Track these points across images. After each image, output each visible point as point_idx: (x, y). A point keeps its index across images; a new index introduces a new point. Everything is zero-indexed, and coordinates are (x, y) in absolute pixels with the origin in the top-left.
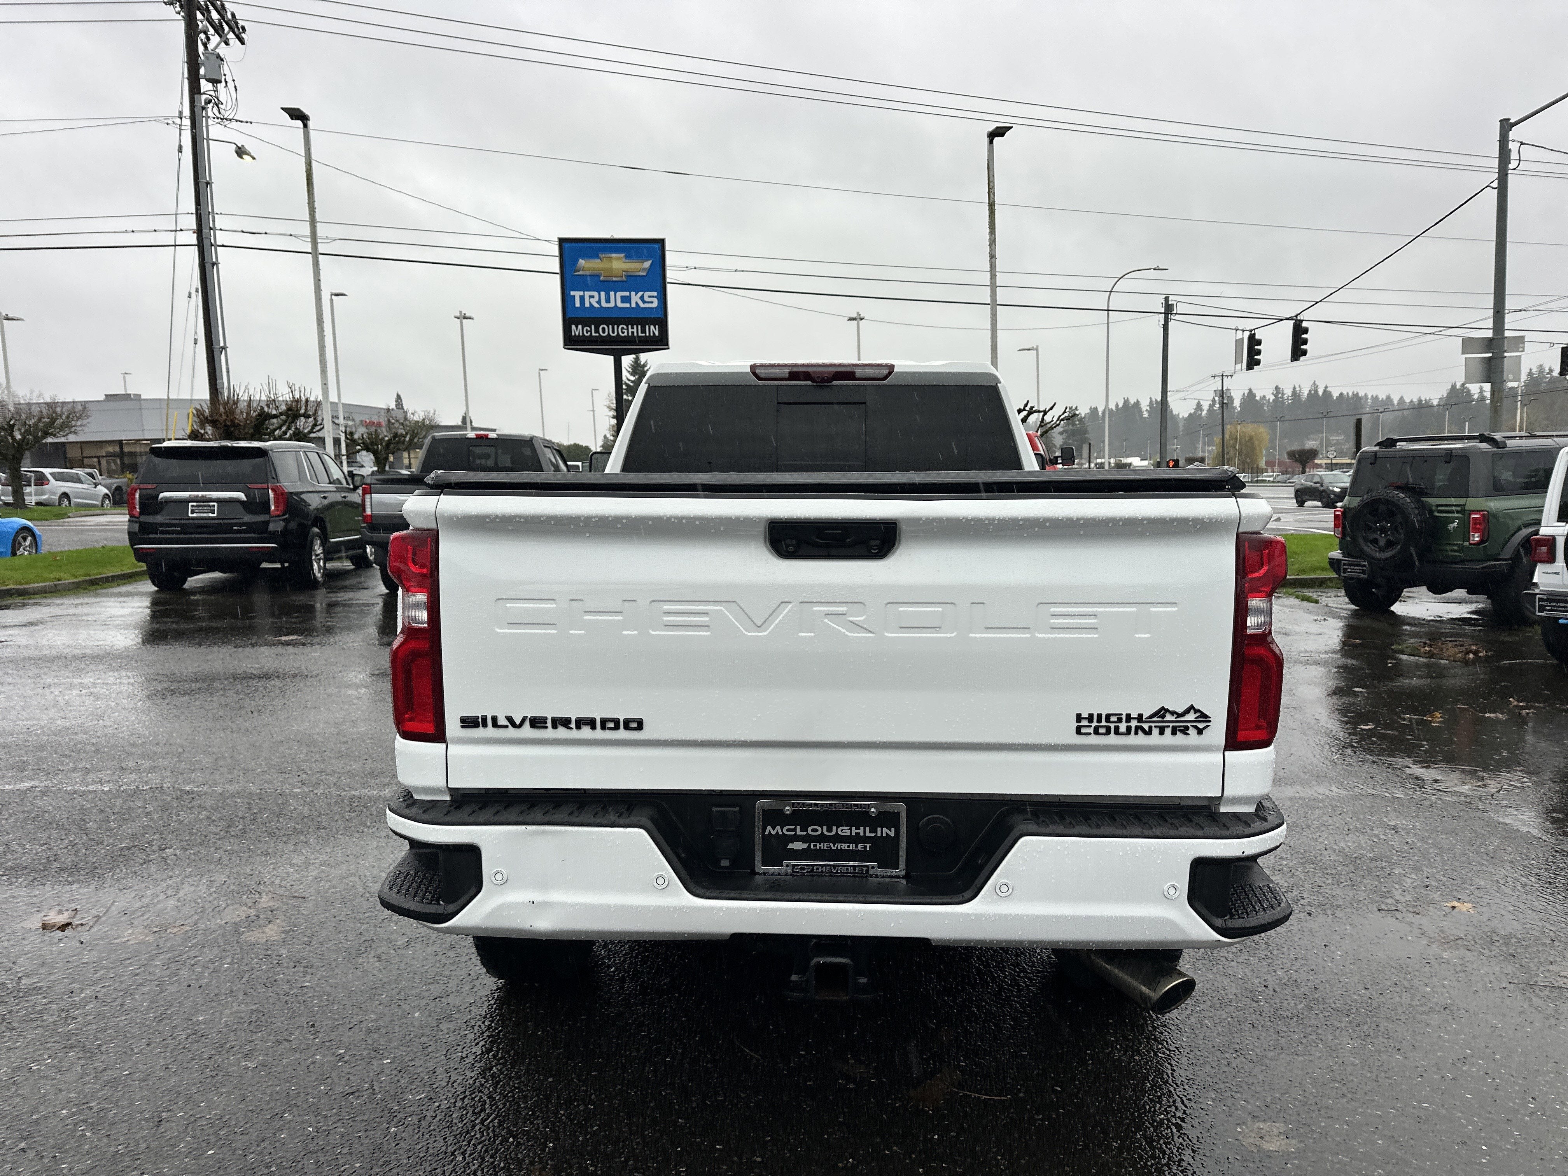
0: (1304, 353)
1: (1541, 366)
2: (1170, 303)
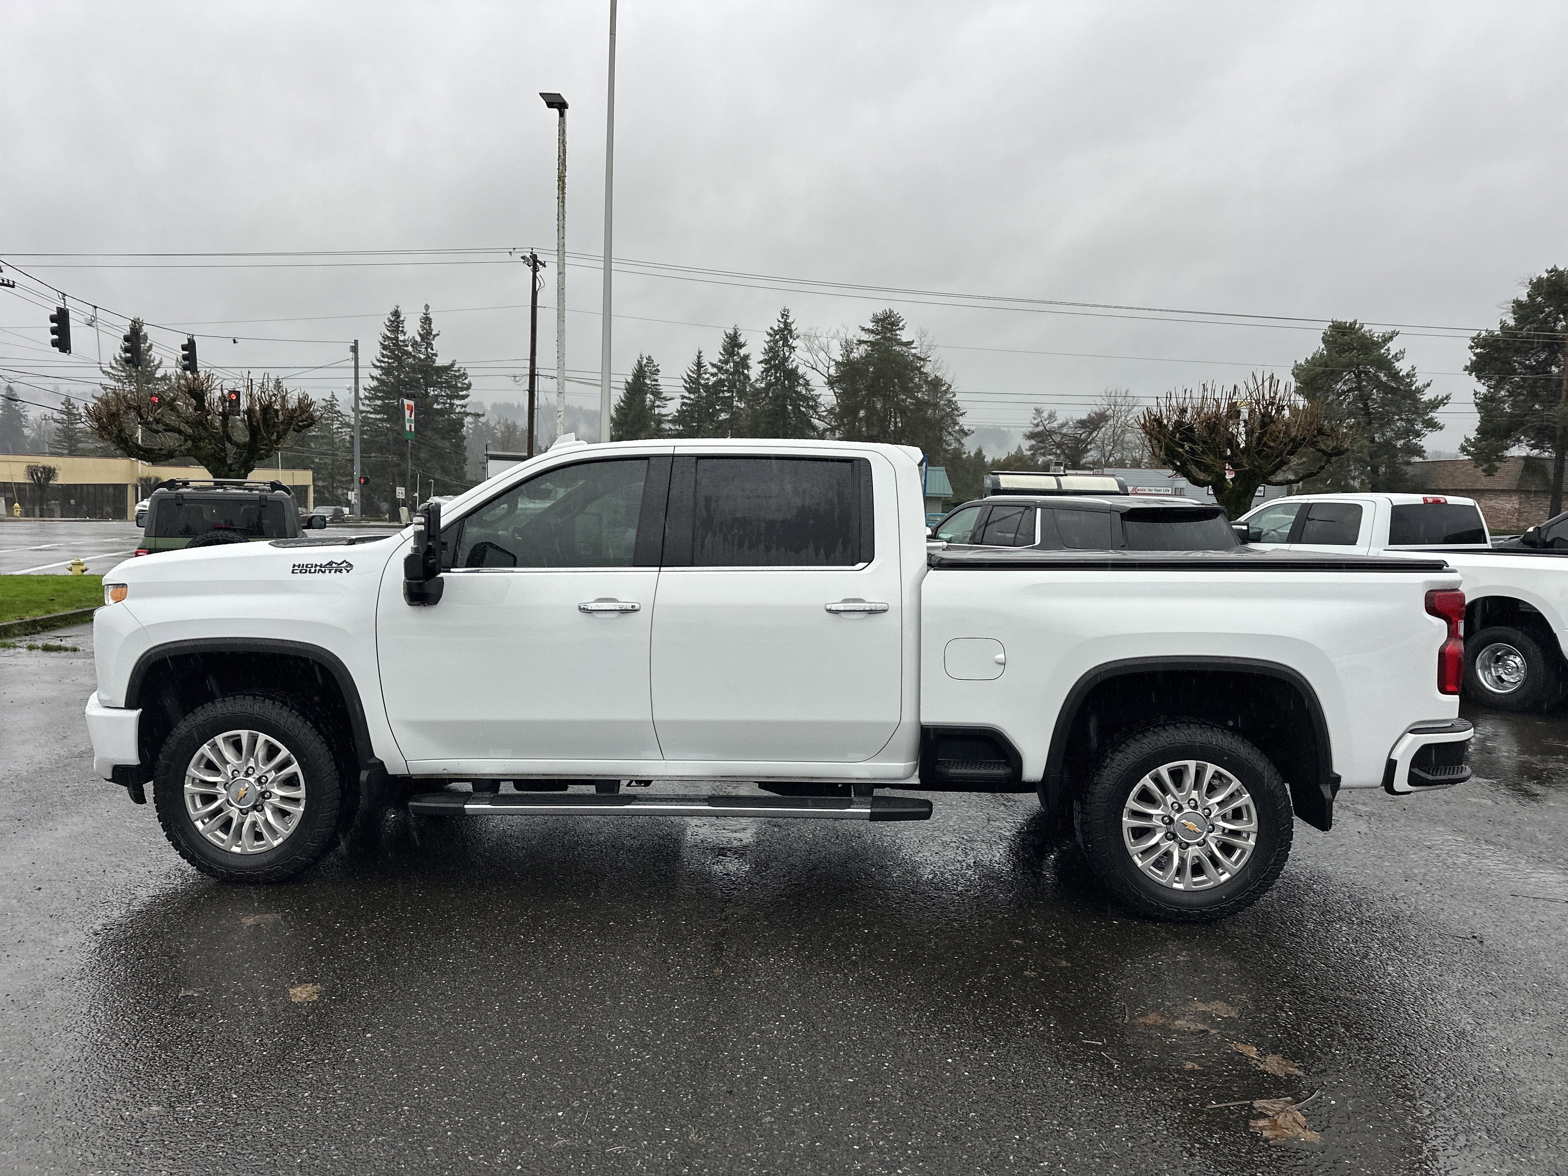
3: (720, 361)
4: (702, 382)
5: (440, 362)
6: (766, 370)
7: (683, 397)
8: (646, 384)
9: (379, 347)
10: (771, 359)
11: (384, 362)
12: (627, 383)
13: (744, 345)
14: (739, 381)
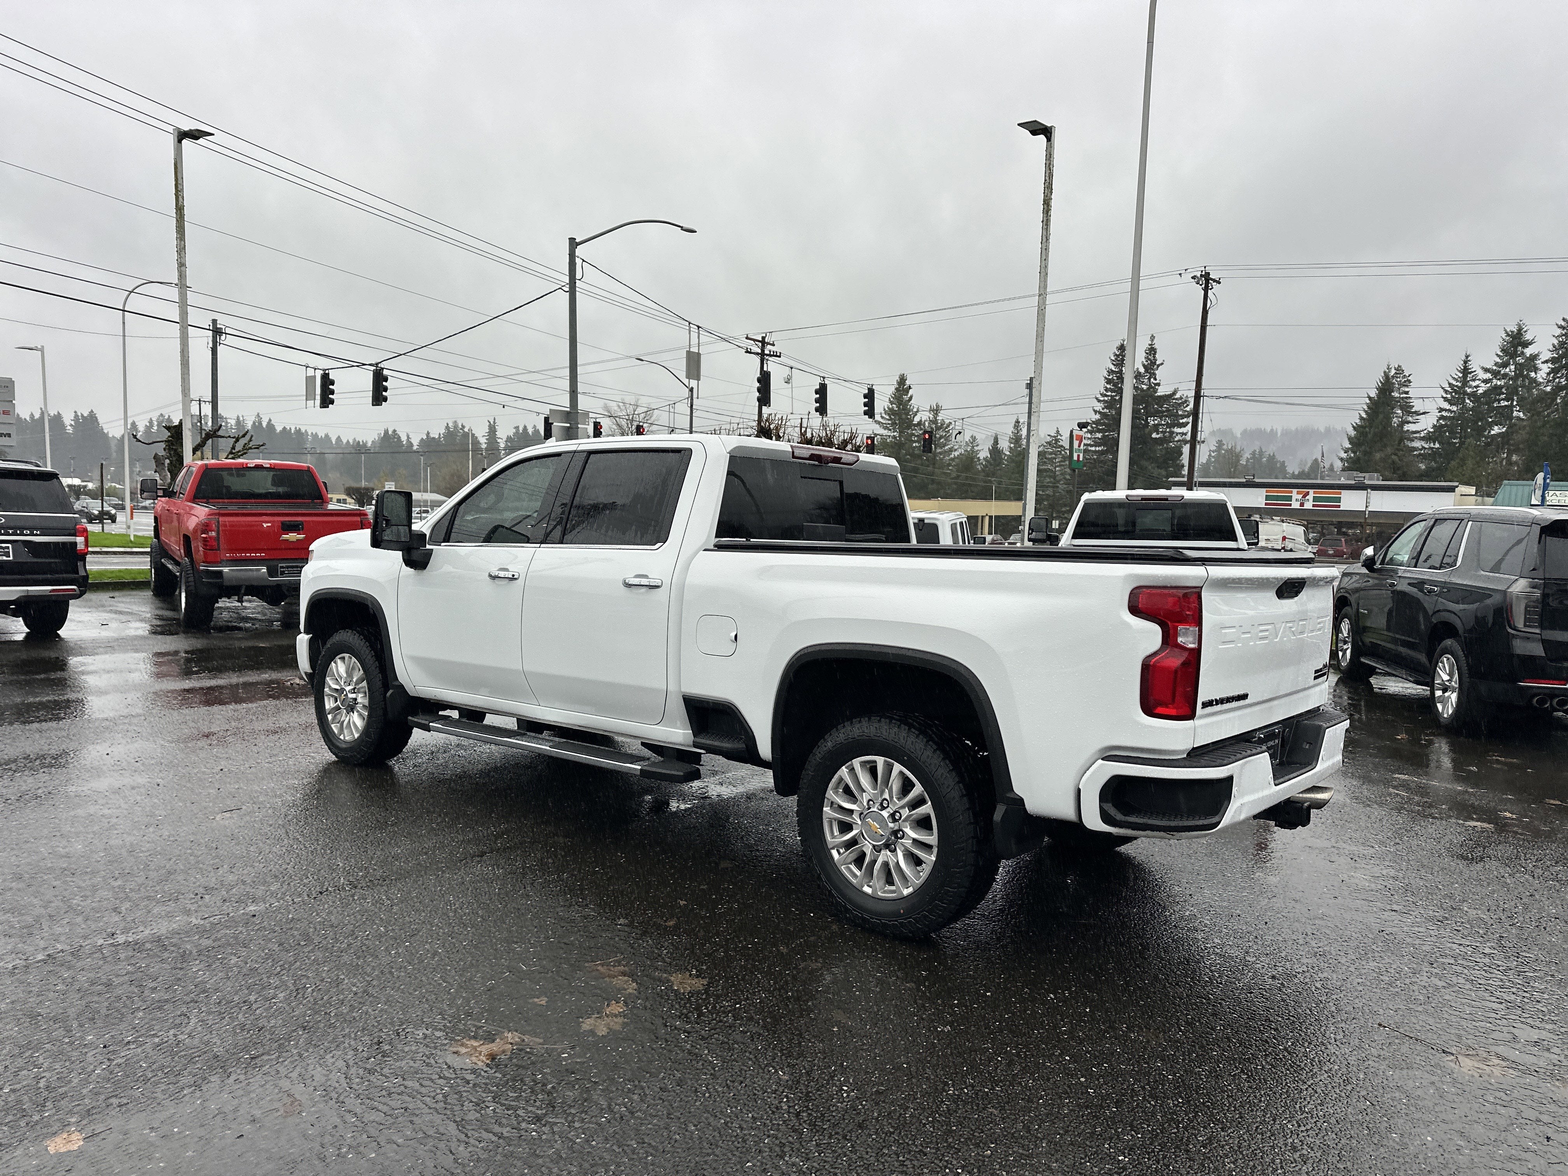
0: (385, 399)
1: (455, 422)
2: (218, 326)
3: (1496, 364)
4: (1469, 390)
5: (1161, 391)
6: (1554, 371)
7: (1441, 410)
8: (1393, 397)
9: (1103, 382)
10: (1561, 357)
11: (1106, 396)
12: (1370, 398)
13: (1530, 344)
14: (1523, 386)
